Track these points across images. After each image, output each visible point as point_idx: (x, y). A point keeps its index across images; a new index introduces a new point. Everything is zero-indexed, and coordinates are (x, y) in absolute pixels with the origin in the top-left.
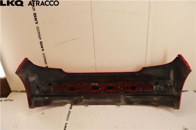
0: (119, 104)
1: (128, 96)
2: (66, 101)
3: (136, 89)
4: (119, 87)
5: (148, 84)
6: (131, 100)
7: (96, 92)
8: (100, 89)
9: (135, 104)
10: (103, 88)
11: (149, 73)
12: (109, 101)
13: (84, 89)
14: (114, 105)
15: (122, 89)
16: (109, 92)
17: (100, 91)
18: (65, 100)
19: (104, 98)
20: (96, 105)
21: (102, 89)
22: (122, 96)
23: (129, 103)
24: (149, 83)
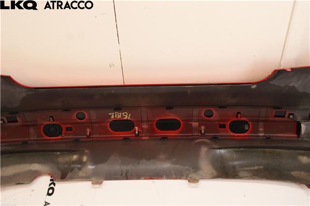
0: (193, 175)
1: (223, 151)
2: (36, 167)
3: (247, 128)
4: (195, 124)
5: (284, 117)
6: (231, 163)
7: (126, 139)
8: (136, 128)
9: (241, 174)
10: (145, 126)
11: (291, 85)
12: (167, 165)
13: (88, 130)
14: (180, 178)
15: (203, 128)
16: (164, 138)
17: (137, 136)
18: (32, 163)
19: (151, 156)
20: (127, 179)
21: (142, 129)
22: (204, 150)
23: (225, 172)
24: (287, 115)
